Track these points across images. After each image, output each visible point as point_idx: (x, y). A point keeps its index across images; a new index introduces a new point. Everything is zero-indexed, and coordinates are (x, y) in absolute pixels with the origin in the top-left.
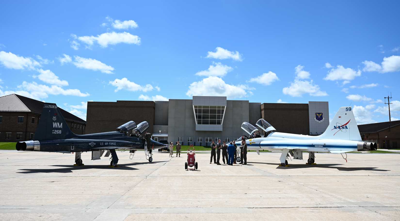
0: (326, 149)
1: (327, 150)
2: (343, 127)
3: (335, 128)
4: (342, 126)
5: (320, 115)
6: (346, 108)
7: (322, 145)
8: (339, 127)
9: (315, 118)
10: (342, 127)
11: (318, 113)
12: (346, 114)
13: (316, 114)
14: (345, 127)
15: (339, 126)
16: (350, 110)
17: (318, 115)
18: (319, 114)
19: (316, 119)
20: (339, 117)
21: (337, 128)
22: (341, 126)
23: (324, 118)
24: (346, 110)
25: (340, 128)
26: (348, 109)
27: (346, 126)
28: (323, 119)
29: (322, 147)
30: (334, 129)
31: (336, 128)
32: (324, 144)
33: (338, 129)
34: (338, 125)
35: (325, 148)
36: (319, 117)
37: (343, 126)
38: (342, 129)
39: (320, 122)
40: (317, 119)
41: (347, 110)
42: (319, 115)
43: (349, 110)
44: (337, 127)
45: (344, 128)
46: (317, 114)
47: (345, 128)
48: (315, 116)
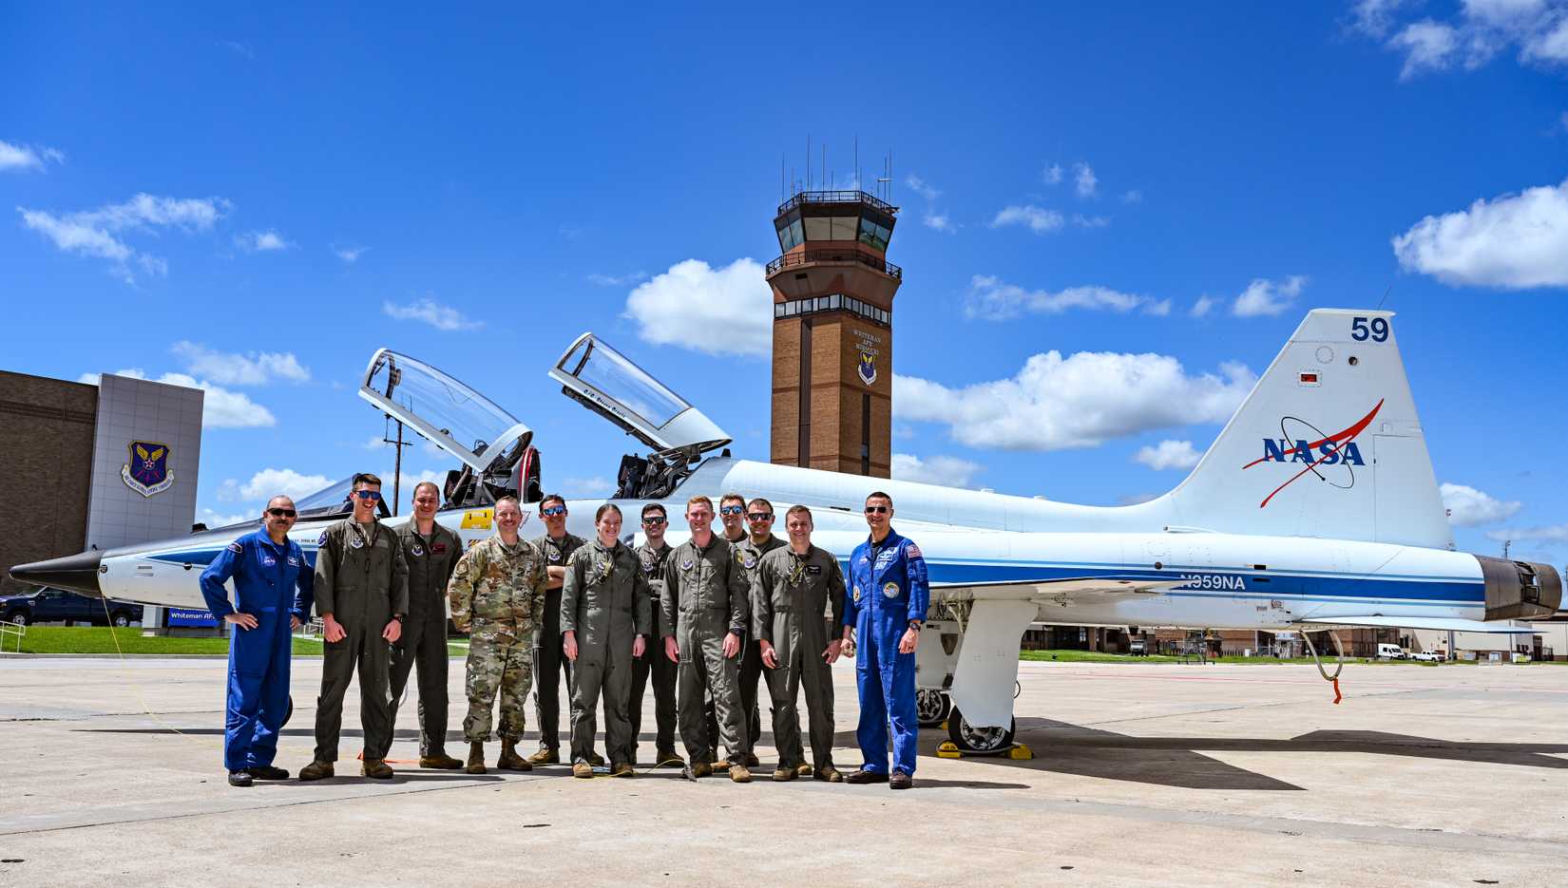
0: (1267, 603)
1: (1277, 610)
2: (1331, 447)
3: (1274, 451)
4: (1321, 445)
5: (153, 454)
6: (1356, 320)
7: (1236, 576)
8: (1303, 450)
9: (126, 472)
10: (1324, 450)
11: (143, 445)
12: (1352, 360)
13: (134, 446)
14: (1343, 450)
15: (1302, 444)
16: (1380, 336)
17: (143, 453)
18: (150, 448)
19: (133, 473)
20: (1306, 378)
21: (1289, 457)
22: (1314, 445)
23: (170, 476)
24: (1355, 336)
25: (1308, 458)
26: (1368, 325)
27: (1352, 447)
28: (165, 476)
29: (1239, 589)
30: (1267, 458)
31: (1279, 456)
32: (1258, 567)
33: (1292, 466)
34: (1297, 433)
35: (1264, 599)
36: (149, 465)
37: (1333, 440)
38: (1322, 461)
39: (147, 491)
40: (134, 477)
41: (1360, 333)
42: (150, 455)
43: (1375, 338)
44: (1287, 447)
45: (1335, 460)
46: (140, 449)
47: (1345, 458)
48: (127, 457)
